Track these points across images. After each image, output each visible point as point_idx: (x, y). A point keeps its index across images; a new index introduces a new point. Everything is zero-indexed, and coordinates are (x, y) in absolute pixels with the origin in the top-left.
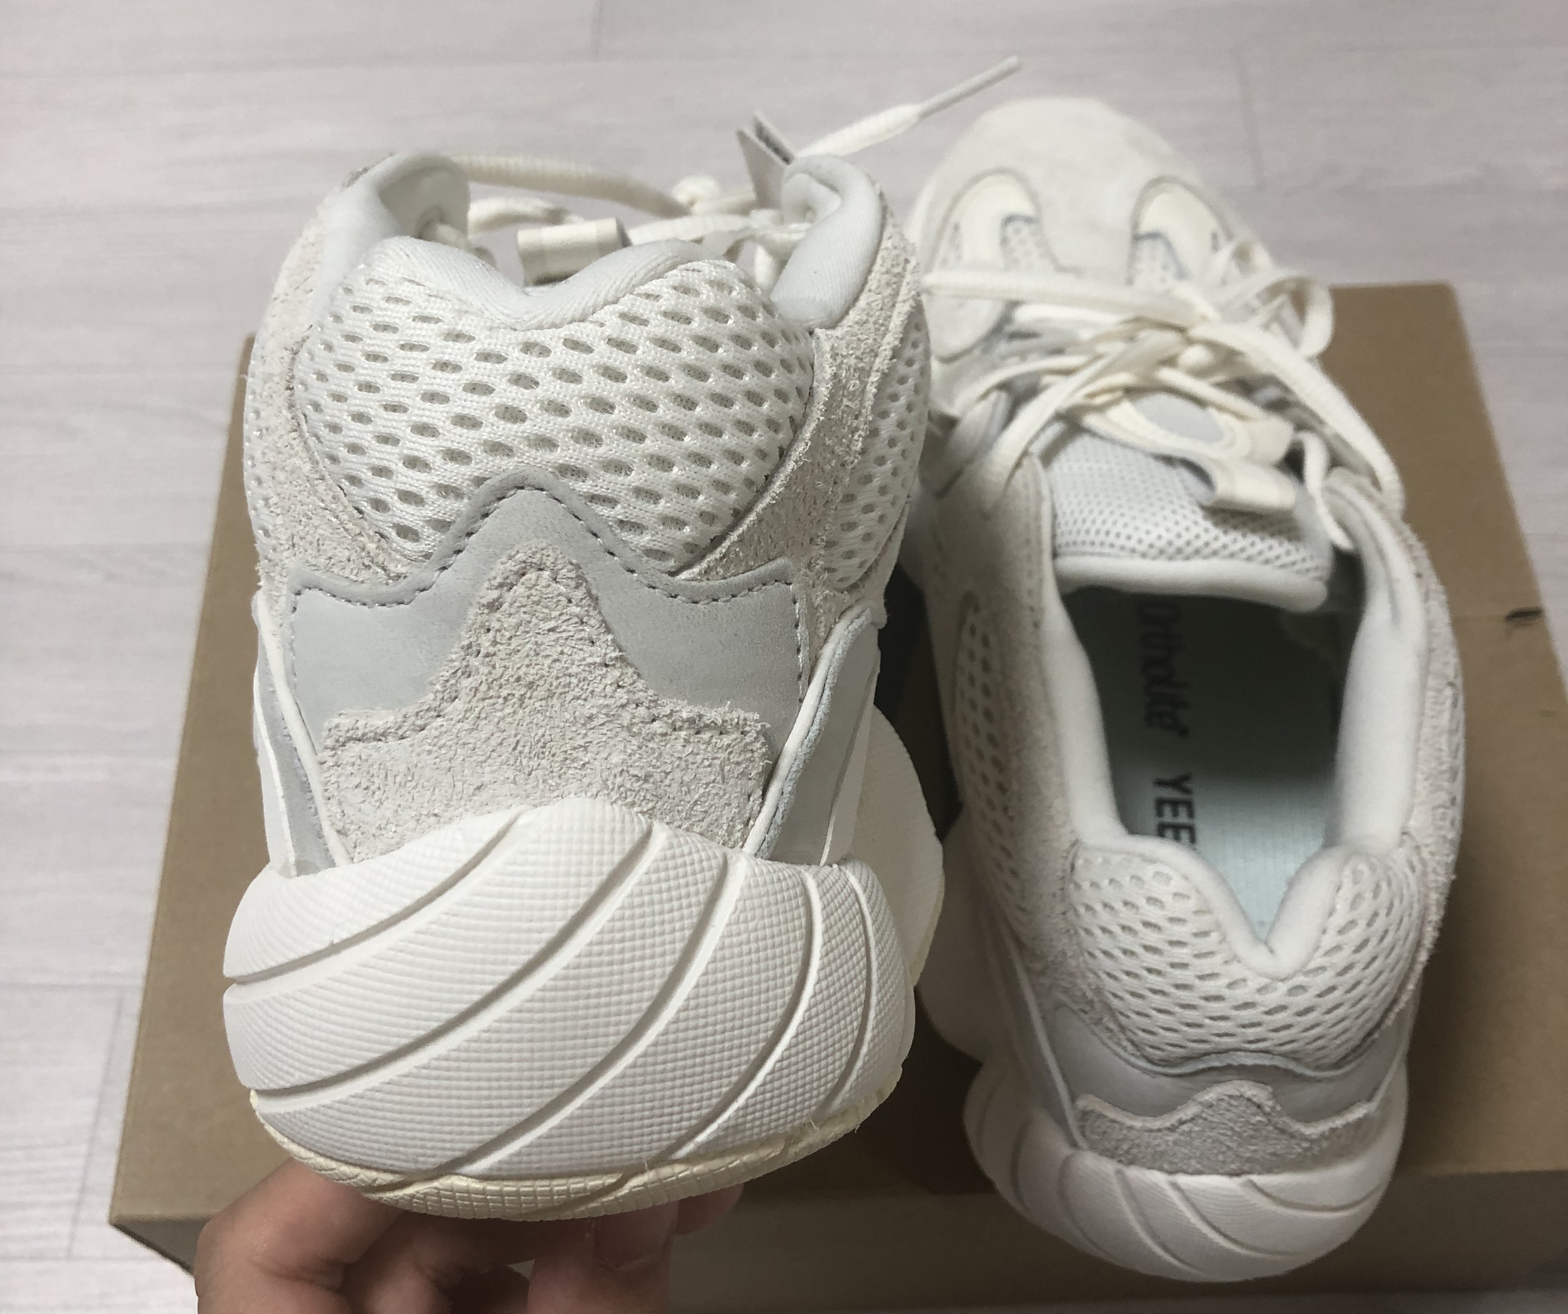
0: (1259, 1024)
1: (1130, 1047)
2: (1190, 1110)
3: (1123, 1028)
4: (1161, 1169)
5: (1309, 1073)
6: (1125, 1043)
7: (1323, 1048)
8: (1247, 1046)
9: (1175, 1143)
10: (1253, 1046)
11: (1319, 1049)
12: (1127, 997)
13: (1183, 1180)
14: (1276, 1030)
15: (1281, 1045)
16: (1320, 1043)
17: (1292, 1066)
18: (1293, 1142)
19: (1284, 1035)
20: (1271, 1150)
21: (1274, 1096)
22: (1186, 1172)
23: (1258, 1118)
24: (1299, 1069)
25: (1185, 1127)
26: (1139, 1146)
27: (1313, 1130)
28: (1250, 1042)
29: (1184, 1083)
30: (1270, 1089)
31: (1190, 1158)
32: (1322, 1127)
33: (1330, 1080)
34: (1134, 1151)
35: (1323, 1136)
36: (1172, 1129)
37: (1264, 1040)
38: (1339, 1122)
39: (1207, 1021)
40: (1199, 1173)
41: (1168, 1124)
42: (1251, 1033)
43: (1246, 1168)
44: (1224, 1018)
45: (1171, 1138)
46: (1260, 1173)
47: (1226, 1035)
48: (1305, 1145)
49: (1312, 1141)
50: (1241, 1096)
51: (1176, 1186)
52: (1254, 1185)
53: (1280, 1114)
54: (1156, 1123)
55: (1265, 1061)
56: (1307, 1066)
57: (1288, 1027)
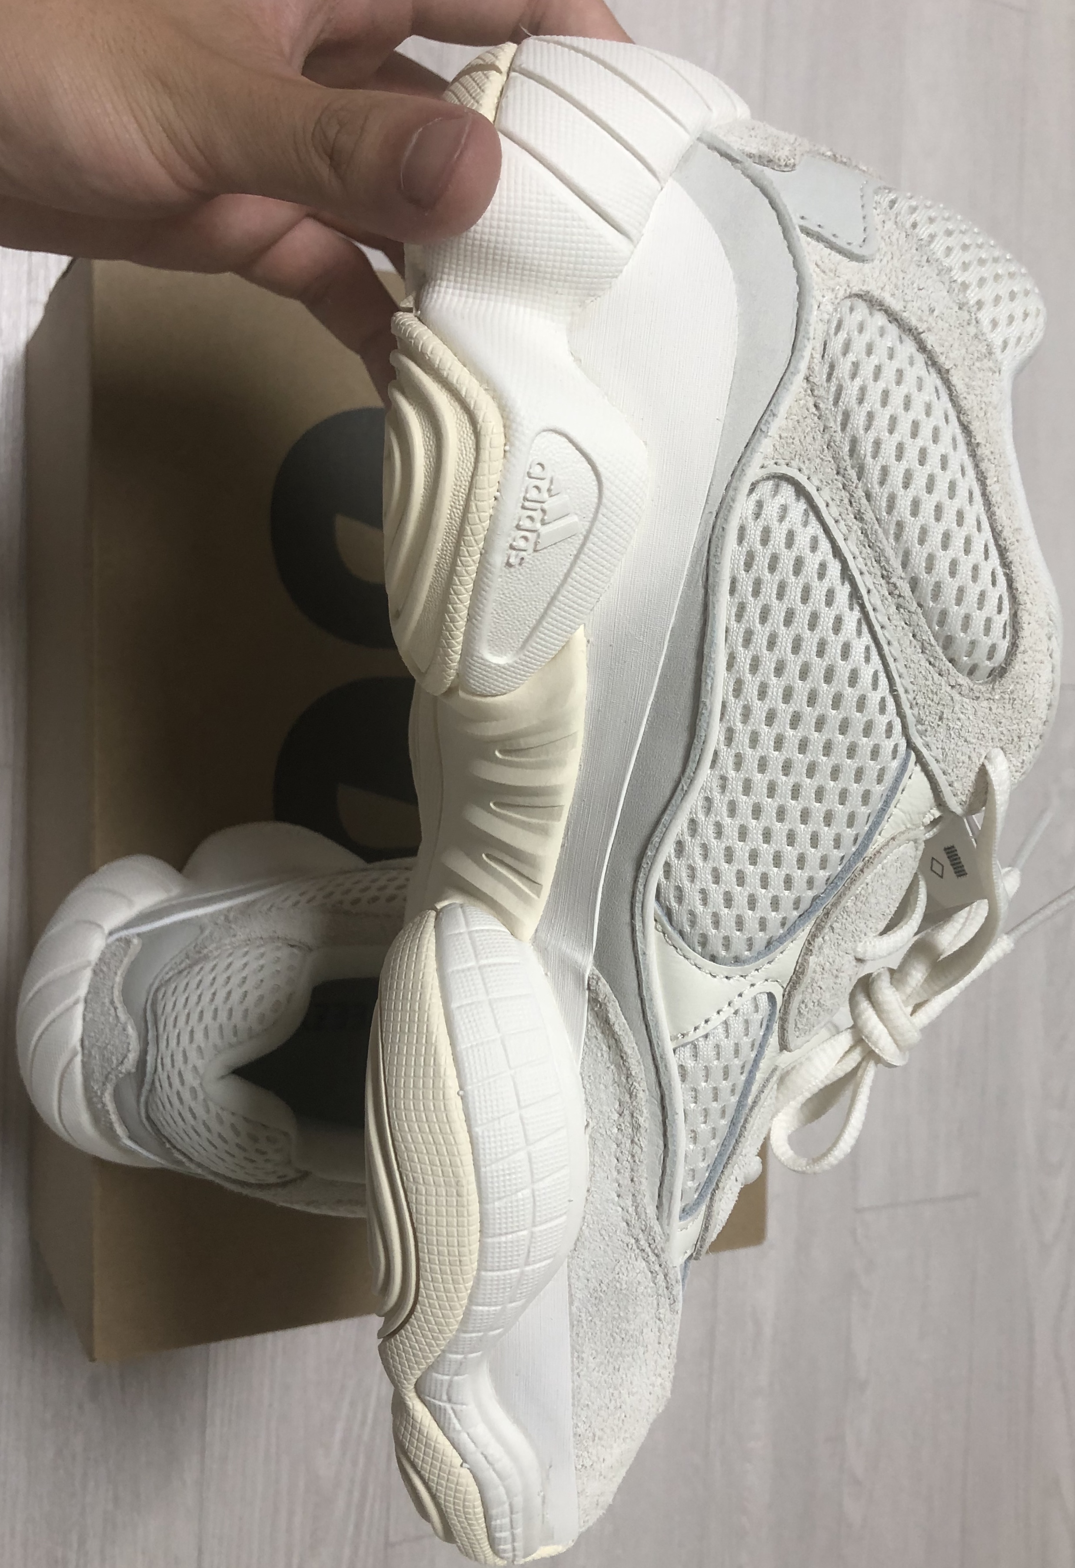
0: (173, 1066)
1: (168, 976)
2: (123, 1016)
3: (180, 972)
4: (89, 992)
5: (143, 1099)
6: (171, 974)
7: (158, 1109)
8: (159, 1057)
9: (103, 1003)
10: (159, 1061)
11: (157, 1106)
12: (199, 978)
13: (80, 1008)
14: (169, 1077)
15: (160, 1080)
16: (161, 1107)
17: (147, 1087)
18: (101, 1084)
19: (166, 1084)
20: (96, 1069)
21: (129, 1073)
22: (85, 1009)
23: (115, 1061)
24: (144, 1092)
25: (112, 1011)
26: (104, 978)
27: (108, 1098)
28: (162, 1059)
29: (141, 1012)
30: (133, 1070)
31: (93, 1013)
32: (111, 1107)
33: (139, 1113)
34: (102, 976)
35: (104, 1105)
36: (112, 1002)
37: (163, 1069)
38: (114, 1117)
39: (177, 1031)
40: (84, 1019)
41: (116, 1000)
42: (168, 1061)
43: (86, 1052)
44: (178, 1043)
45: (107, 1001)
46: (83, 1061)
47: (168, 1043)
48: (99, 1093)
49: (101, 1098)
50: (129, 1051)
51: (76, 1003)
52: (75, 1054)
53: (117, 1076)
54: (117, 993)
55: (149, 1068)
56: (147, 1097)
57: (170, 1085)
